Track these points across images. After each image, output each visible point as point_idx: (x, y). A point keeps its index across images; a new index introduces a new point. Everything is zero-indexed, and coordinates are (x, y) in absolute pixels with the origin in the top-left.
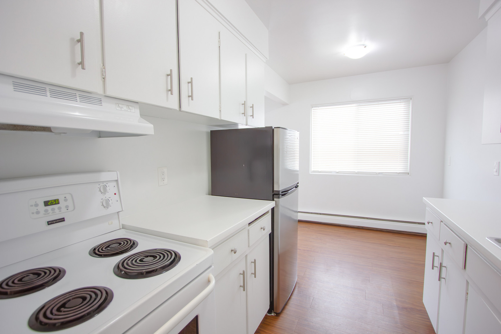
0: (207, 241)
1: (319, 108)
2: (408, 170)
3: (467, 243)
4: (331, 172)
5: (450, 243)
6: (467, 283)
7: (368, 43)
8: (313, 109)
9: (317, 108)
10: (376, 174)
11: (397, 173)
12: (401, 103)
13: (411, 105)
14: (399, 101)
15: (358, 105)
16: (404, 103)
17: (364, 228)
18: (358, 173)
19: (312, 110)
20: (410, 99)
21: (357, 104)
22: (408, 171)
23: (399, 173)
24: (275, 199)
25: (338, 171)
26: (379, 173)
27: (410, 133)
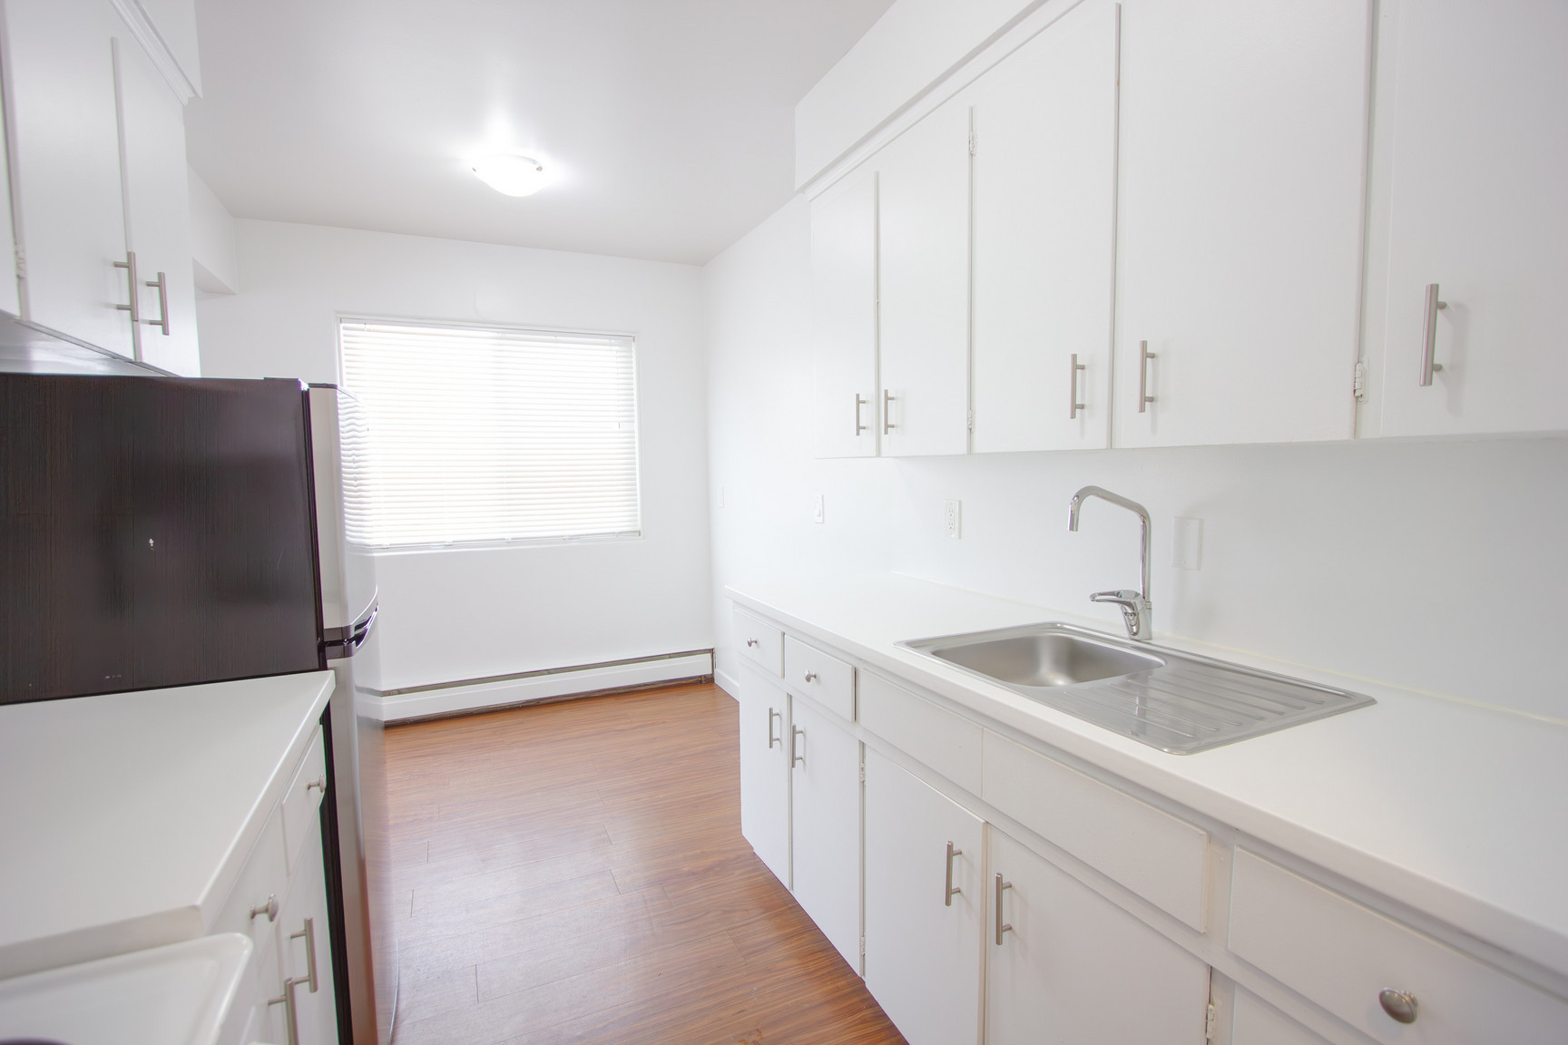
0: (195, 908)
1: (368, 326)
2: (639, 523)
3: (857, 666)
4: (426, 546)
5: (815, 676)
6: (863, 745)
7: (543, 158)
8: (342, 325)
9: (362, 326)
10: (564, 539)
11: (614, 533)
12: (613, 348)
13: (634, 354)
14: (607, 341)
15: (500, 335)
16: (617, 348)
17: (542, 702)
18: (515, 541)
19: (343, 332)
20: (632, 338)
21: (498, 332)
22: (639, 528)
23: (620, 533)
24: (330, 663)
25: (449, 539)
26: (572, 538)
27: (636, 426)
